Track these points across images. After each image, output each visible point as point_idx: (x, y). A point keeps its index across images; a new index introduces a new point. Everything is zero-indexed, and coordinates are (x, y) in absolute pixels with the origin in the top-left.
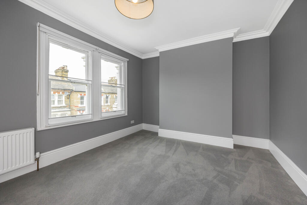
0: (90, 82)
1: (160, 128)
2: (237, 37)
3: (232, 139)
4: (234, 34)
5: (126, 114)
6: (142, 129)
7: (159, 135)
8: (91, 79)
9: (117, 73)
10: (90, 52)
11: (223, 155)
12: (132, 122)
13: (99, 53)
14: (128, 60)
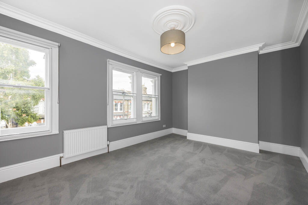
0: (135, 95)
1: (188, 132)
2: (263, 49)
3: (258, 144)
4: (259, 48)
5: (160, 120)
6: (171, 133)
7: (188, 138)
8: (135, 92)
9: (152, 86)
10: (135, 73)
11: (246, 157)
12: (164, 126)
13: (141, 72)
14: (161, 75)
